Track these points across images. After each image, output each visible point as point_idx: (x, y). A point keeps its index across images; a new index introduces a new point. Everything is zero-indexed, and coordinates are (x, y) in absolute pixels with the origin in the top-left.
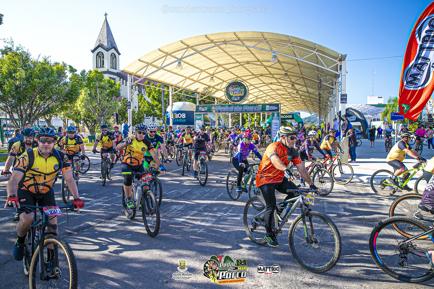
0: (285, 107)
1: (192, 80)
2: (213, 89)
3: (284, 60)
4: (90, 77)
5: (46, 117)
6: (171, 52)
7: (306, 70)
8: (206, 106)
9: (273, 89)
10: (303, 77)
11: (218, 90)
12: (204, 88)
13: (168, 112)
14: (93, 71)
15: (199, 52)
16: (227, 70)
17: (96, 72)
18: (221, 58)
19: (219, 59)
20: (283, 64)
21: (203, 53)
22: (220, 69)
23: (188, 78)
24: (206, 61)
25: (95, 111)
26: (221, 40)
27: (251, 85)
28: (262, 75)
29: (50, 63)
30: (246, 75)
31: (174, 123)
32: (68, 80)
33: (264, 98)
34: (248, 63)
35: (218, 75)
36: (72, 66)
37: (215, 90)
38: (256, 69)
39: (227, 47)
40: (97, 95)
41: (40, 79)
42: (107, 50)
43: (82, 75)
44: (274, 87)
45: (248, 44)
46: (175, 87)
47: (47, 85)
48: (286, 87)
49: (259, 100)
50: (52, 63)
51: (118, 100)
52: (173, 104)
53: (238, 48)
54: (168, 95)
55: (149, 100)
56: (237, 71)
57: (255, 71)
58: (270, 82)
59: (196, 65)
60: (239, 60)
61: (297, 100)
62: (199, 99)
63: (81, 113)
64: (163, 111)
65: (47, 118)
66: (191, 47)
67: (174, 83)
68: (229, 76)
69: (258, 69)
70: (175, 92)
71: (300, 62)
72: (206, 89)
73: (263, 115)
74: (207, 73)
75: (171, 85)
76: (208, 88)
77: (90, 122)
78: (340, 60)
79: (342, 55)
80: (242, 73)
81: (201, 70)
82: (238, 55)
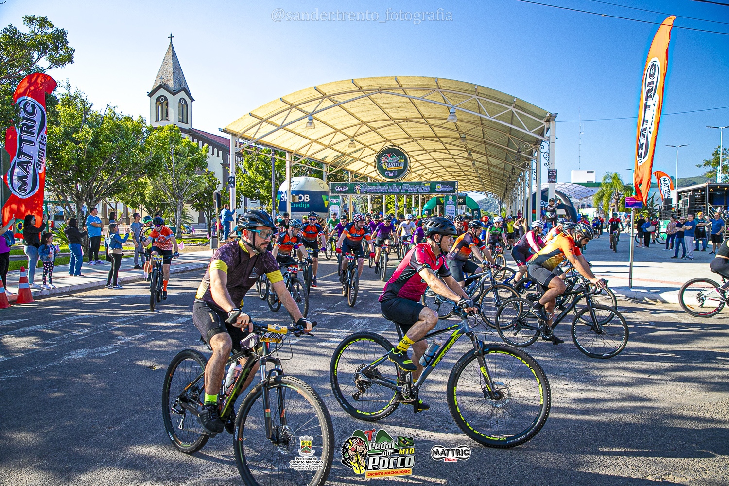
1: (321, 143)
2: (349, 158)
6: (297, 103)
7: (491, 131)
9: (436, 158)
10: (484, 142)
11: (355, 160)
12: (336, 156)
13: (282, 193)
15: (340, 105)
16: (374, 130)
17: (171, 129)
18: (367, 112)
19: (364, 113)
20: (458, 123)
21: (344, 105)
22: (365, 128)
23: (316, 141)
24: (345, 116)
26: (374, 88)
28: (423, 138)
30: (400, 137)
33: (420, 172)
34: (407, 120)
35: (360, 138)
37: (352, 159)
38: (416, 129)
39: (381, 97)
40: (173, 165)
42: (174, 93)
44: (437, 155)
45: (411, 93)
46: (295, 154)
48: (457, 155)
49: (414, 175)
50: (122, 116)
52: (294, 179)
53: (396, 99)
54: (282, 165)
55: (250, 173)
56: (387, 132)
57: (414, 132)
58: (433, 148)
59: (328, 123)
60: (394, 116)
61: (470, 176)
62: (327, 172)
64: (273, 191)
66: (329, 97)
67: (293, 148)
68: (375, 138)
69: (419, 129)
70: (296, 163)
71: (484, 122)
72: (338, 157)
74: (345, 134)
76: (341, 156)
78: (548, 121)
79: (550, 115)
80: (394, 134)
81: (336, 129)
82: (393, 108)
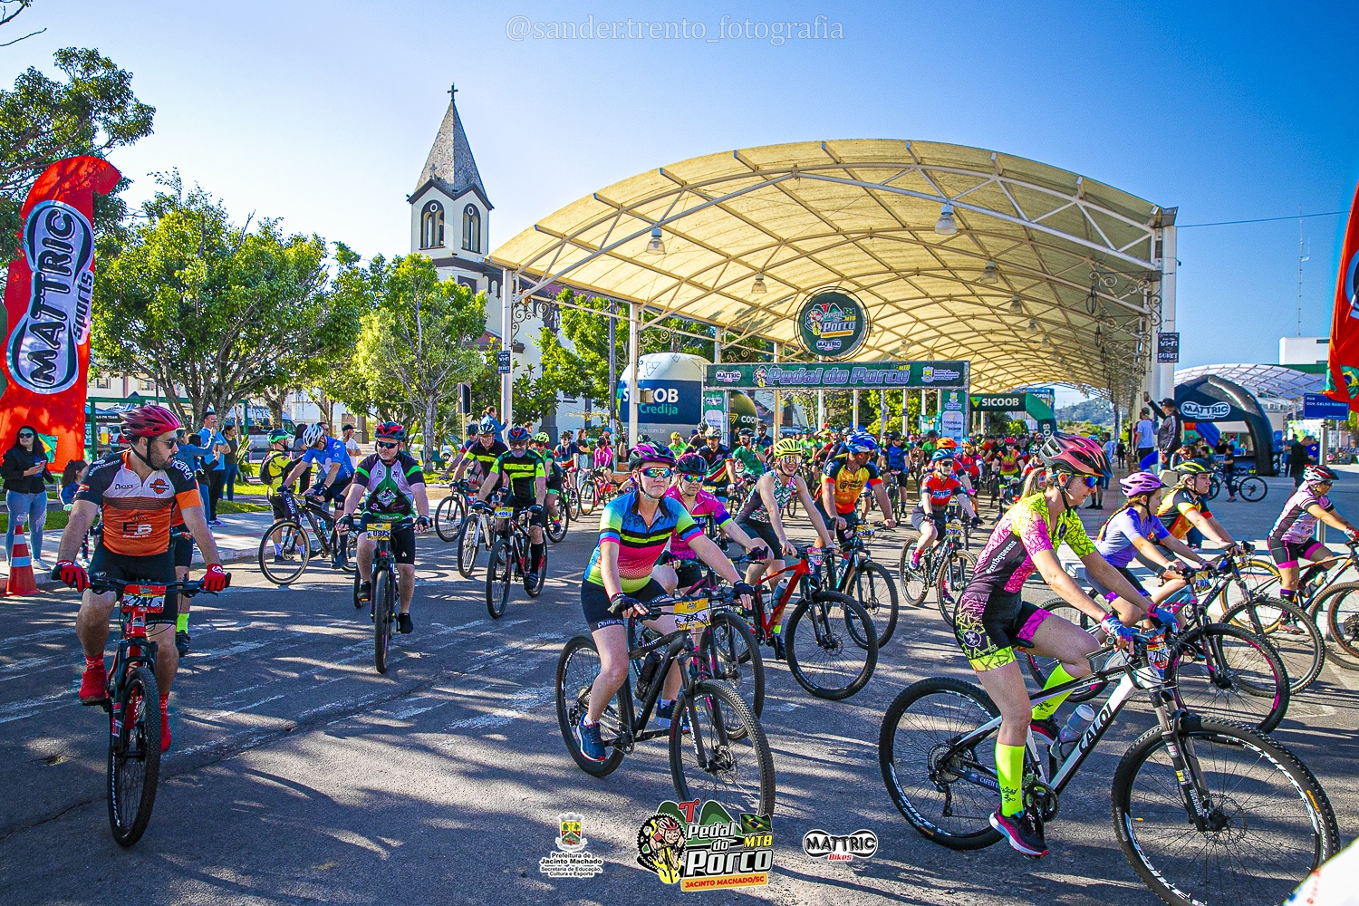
0: (1001, 371)
1: (700, 286)
2: (768, 315)
3: (985, 226)
4: (398, 278)
5: (271, 394)
6: (632, 203)
7: (1054, 255)
8: (736, 368)
9: (958, 314)
10: (1048, 280)
11: (780, 317)
12: (739, 312)
13: (625, 385)
14: (407, 260)
15: (718, 203)
16: (808, 255)
17: (416, 262)
18: (786, 220)
19: (780, 222)
20: (982, 238)
21: (730, 204)
22: (786, 253)
23: (688, 281)
24: (740, 228)
25: (410, 379)
26: (783, 167)
27: (886, 302)
28: (918, 272)
29: (278, 238)
30: (869, 270)
31: (642, 419)
32: (328, 288)
33: (929, 344)
34: (871, 234)
35: (781, 272)
36: (348, 244)
37: (773, 317)
38: (899, 254)
39: (803, 186)
40: (417, 330)
41: (247, 286)
42: (455, 195)
43: (373, 272)
44: (959, 308)
45: (868, 177)
46: (647, 306)
47: (268, 302)
48: (997, 308)
49: (917, 348)
50: (286, 237)
51: (478, 346)
52: (641, 358)
53: (838, 190)
54: (625, 332)
55: (572, 346)
56: (840, 261)
57: (895, 260)
58: (948, 293)
59: (708, 242)
60: (844, 226)
61: (1038, 350)
62: (721, 343)
63: (369, 383)
64: (612, 381)
65: (274, 397)
66: (694, 189)
67: (643, 296)
68: (816, 274)
69: (905, 254)
70: (648, 324)
71: (1034, 232)
72: (744, 314)
73: (927, 397)
74: (746, 264)
75: (634, 303)
76: (750, 310)
77: (394, 409)
78: (1158, 226)
79: (1161, 210)
80: (854, 264)
81: (728, 256)
82: (838, 210)
